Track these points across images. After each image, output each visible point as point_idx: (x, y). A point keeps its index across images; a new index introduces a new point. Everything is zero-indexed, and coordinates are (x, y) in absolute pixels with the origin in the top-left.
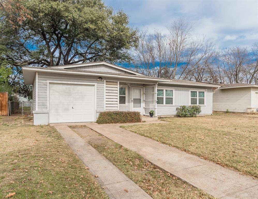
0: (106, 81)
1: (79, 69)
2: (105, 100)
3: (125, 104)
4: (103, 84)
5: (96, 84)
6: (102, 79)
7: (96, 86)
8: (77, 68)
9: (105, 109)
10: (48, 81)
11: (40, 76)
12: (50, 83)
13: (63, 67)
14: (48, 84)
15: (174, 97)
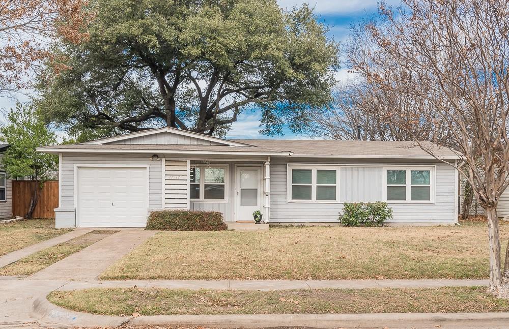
0: (166, 161)
1: (129, 143)
2: (164, 191)
3: (224, 198)
4: (159, 166)
5: (147, 166)
6: (157, 156)
7: (148, 168)
8: (124, 141)
9: (162, 207)
10: (76, 166)
11: (64, 158)
12: (78, 167)
13: (99, 143)
14: (75, 169)
15: (338, 184)
